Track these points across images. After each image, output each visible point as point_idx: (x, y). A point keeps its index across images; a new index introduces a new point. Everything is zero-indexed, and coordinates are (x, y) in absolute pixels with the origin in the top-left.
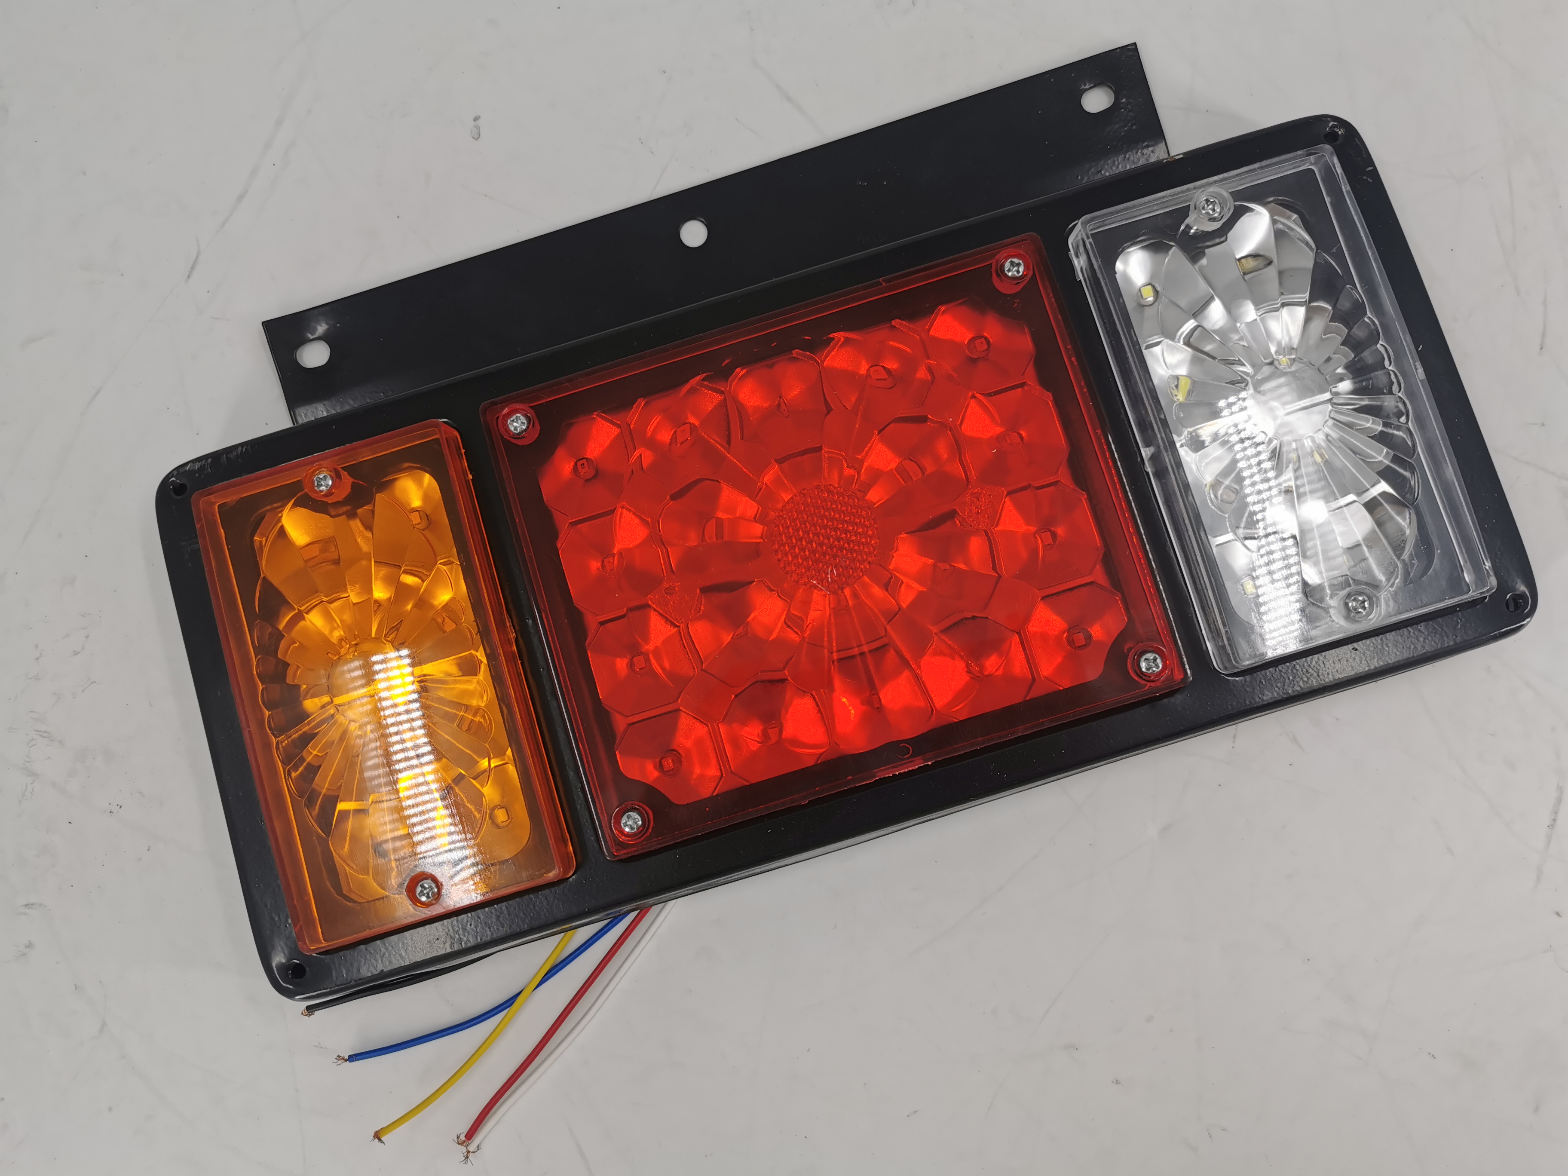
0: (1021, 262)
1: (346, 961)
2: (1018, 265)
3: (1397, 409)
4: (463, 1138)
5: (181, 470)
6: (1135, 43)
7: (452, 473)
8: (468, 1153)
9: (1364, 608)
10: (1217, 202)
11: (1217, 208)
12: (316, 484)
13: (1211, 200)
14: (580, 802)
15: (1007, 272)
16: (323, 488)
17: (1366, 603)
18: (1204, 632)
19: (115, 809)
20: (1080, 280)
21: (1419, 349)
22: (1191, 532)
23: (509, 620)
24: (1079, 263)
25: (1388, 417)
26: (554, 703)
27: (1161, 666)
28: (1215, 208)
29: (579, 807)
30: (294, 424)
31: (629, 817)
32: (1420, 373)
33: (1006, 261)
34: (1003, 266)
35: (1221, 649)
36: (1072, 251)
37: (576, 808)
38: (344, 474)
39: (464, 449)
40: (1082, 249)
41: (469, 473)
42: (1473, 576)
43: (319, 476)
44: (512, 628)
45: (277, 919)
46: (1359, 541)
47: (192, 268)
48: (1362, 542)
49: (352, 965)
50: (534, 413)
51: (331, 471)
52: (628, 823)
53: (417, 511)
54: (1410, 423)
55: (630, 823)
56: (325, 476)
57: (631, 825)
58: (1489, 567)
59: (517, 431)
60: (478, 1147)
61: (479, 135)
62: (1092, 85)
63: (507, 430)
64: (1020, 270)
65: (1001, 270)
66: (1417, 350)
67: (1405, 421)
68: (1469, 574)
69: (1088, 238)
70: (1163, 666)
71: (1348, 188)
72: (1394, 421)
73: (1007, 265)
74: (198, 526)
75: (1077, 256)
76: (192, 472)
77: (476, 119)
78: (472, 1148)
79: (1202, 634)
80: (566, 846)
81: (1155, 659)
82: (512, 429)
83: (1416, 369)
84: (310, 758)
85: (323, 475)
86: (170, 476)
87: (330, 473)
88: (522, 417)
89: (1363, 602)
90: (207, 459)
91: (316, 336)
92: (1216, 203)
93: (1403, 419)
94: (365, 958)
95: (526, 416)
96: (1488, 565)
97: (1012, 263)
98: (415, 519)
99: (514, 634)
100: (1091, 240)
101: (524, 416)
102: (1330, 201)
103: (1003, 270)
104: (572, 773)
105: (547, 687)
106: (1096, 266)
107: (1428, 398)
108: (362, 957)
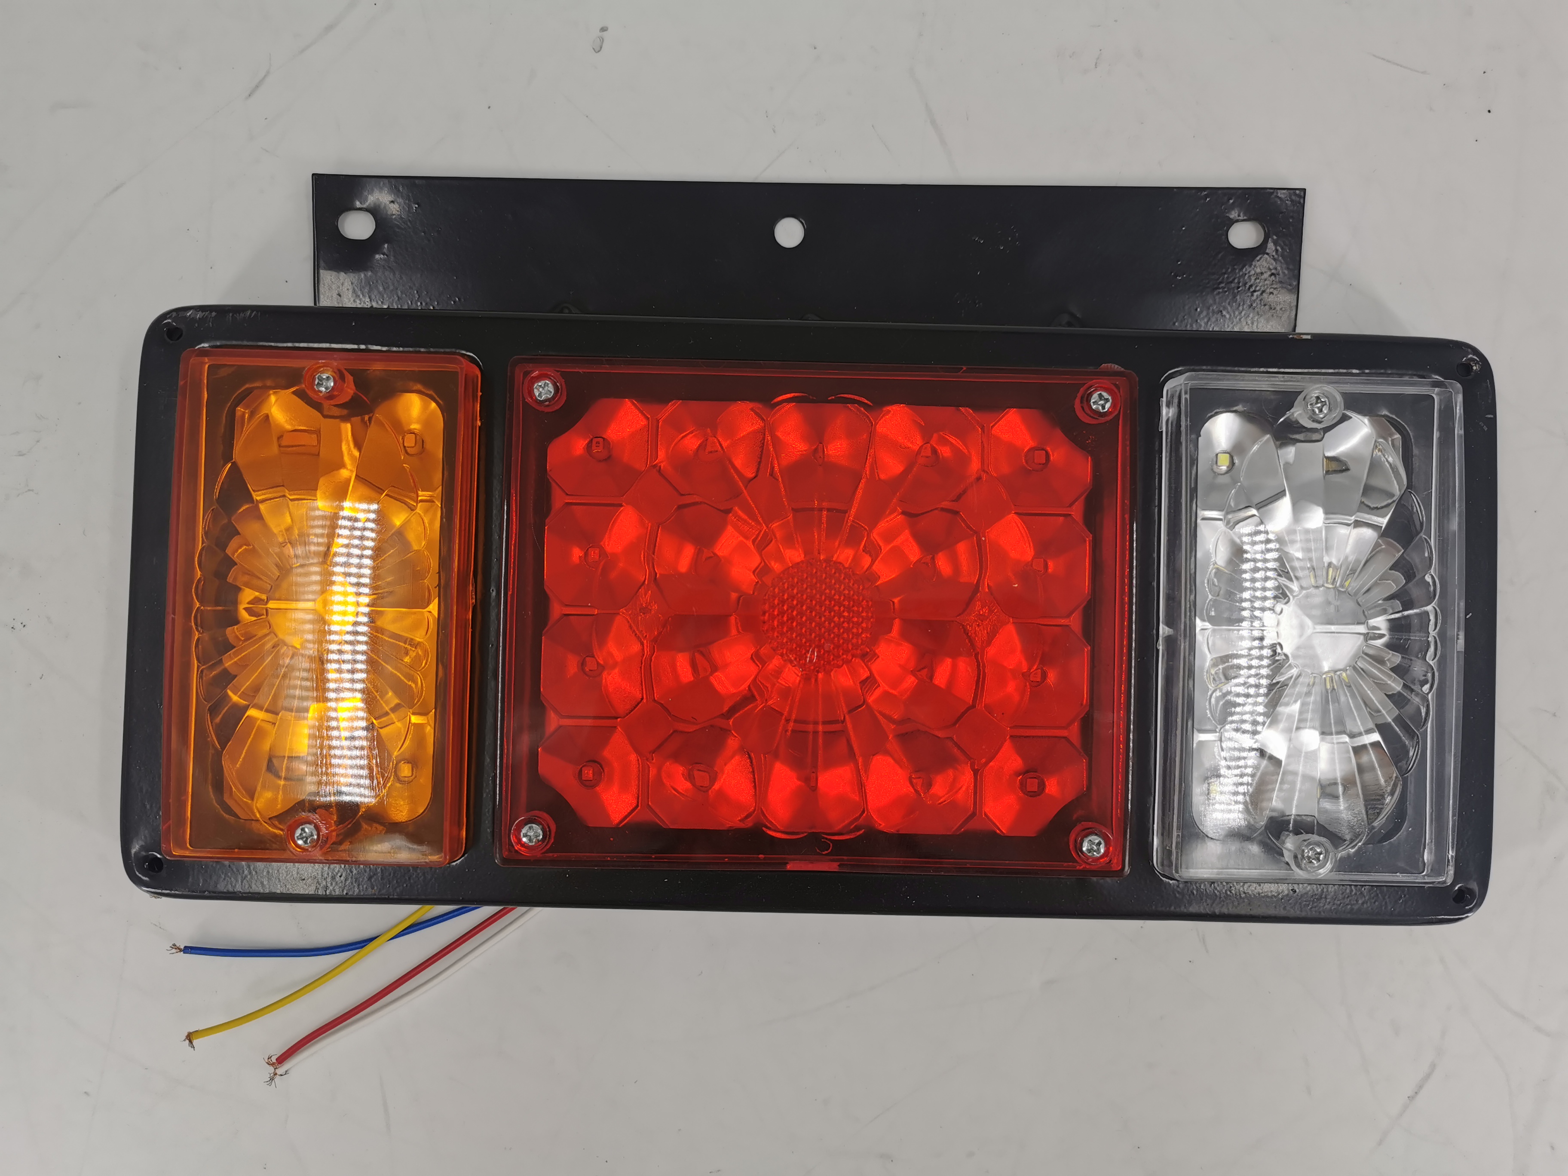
0: (1110, 398)
1: (206, 872)
2: (1107, 400)
3: (1424, 678)
4: (274, 1060)
5: (181, 314)
6: (1305, 189)
7: (461, 416)
8: (274, 1075)
9: (1318, 860)
10: (1328, 403)
11: (1325, 409)
12: (316, 383)
13: (1322, 400)
14: (487, 791)
15: (1092, 404)
16: (323, 389)
17: (1322, 856)
18: (1155, 826)
19: (18, 626)
20: (1162, 431)
21: (1468, 617)
22: (1179, 720)
23: (473, 585)
24: (1167, 413)
25: (1413, 682)
26: (493, 684)
27: (1102, 851)
28: (1323, 409)
29: (485, 795)
30: (315, 304)
31: (530, 828)
32: (1461, 644)
33: (1096, 390)
34: (1090, 395)
35: (1167, 853)
36: (1164, 399)
37: (482, 795)
38: (349, 378)
39: (481, 392)
40: (1176, 401)
41: (478, 418)
42: (1433, 857)
43: (322, 375)
44: (474, 593)
45: (148, 807)
46: (1336, 779)
47: (257, 87)
48: (1339, 781)
49: (211, 878)
50: (563, 384)
51: (335, 372)
52: (529, 834)
53: (414, 433)
54: (1430, 696)
55: (531, 834)
56: (328, 377)
57: (530, 837)
58: (1452, 856)
59: (541, 397)
60: (286, 1071)
61: (601, 48)
62: (1245, 218)
63: (531, 393)
64: (1106, 407)
65: (1087, 397)
66: (1466, 616)
67: (1428, 691)
68: (1430, 853)
69: (1186, 393)
70: (1105, 851)
71: (1462, 432)
72: (1416, 688)
73: (1095, 397)
74: (181, 383)
75: (1168, 406)
76: (193, 320)
77: (604, 29)
78: (279, 1071)
79: (1153, 827)
80: (460, 829)
81: (1099, 844)
82: (537, 394)
83: (1458, 639)
84: (230, 663)
85: (327, 375)
86: (168, 316)
87: (334, 375)
88: (550, 385)
89: (1320, 854)
90: (211, 312)
91: (365, 206)
92: (1326, 404)
93: (1426, 688)
94: (226, 875)
95: (555, 385)
96: (1451, 853)
97: (1100, 396)
98: (410, 441)
99: (474, 601)
100: (1188, 396)
101: (553, 385)
102: (1438, 437)
103: (1088, 401)
104: (488, 760)
105: (490, 665)
106: (1183, 424)
107: (1458, 671)
108: (223, 873)
